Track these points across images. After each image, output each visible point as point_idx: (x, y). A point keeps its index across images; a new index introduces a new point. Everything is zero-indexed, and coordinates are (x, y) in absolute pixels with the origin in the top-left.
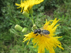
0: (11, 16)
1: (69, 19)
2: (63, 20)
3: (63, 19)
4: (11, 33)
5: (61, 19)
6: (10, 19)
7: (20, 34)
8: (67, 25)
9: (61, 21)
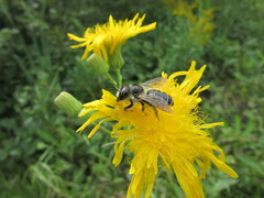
0: (46, 117)
1: (261, 129)
2: (240, 135)
3: (238, 132)
4: (33, 181)
5: (232, 132)
6: (42, 128)
7: (69, 188)
8: (258, 153)
9: (231, 139)
